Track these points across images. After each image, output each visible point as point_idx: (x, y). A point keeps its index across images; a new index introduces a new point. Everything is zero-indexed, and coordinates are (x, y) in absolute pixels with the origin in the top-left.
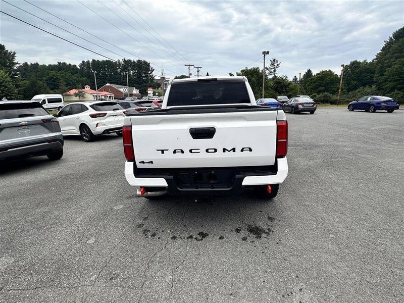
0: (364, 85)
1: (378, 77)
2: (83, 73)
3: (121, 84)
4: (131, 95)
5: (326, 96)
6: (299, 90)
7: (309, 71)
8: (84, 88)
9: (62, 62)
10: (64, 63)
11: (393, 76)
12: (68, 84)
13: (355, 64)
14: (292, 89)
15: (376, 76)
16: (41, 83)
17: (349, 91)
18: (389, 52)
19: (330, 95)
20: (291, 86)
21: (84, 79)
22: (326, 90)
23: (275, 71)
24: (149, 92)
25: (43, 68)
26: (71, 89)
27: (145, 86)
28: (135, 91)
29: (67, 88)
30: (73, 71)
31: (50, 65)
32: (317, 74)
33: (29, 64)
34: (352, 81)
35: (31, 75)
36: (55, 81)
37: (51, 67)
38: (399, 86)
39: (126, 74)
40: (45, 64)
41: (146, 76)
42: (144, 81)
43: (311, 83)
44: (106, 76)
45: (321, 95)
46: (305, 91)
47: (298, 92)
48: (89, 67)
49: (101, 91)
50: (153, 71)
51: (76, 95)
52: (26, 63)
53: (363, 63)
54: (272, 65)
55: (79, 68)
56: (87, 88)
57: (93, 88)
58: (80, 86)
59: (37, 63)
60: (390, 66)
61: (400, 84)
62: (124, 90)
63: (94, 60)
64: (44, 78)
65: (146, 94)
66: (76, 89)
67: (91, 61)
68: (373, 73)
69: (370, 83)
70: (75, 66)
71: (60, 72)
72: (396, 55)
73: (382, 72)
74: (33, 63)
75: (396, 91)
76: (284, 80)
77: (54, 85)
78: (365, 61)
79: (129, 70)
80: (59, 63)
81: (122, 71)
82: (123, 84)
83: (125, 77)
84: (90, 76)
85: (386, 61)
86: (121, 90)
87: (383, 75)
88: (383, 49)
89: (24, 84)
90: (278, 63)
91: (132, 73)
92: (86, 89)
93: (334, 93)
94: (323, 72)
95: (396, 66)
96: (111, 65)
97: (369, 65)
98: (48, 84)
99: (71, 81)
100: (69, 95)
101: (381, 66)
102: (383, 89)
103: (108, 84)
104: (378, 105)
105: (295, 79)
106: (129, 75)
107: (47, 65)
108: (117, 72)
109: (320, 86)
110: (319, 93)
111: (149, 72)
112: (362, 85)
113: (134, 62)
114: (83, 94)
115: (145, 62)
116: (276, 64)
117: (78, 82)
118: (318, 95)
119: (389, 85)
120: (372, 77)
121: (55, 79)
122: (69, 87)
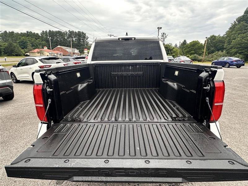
0: (218, 50)
1: (227, 45)
2: (43, 39)
3: (67, 46)
4: (74, 53)
5: (195, 57)
6: (179, 52)
7: (185, 41)
8: (43, 48)
9: (29, 31)
10: (31, 32)
11: (236, 45)
12: (33, 46)
13: (213, 38)
14: (174, 52)
15: (225, 45)
16: (15, 44)
17: (209, 53)
18: (234, 30)
19: (198, 56)
20: (174, 50)
21: (44, 42)
22: (195, 53)
23: (164, 40)
24: (85, 52)
25: (17, 35)
26: (34, 49)
27: (83, 48)
28: (77, 51)
29: (32, 48)
30: (36, 37)
31: (21, 33)
32: (190, 43)
33: (8, 32)
34: (211, 48)
35: (9, 40)
36: (25, 44)
37: (22, 35)
38: (240, 51)
39: (70, 40)
40: (18, 32)
41: (83, 42)
42: (82, 45)
43: (186, 48)
44: (58, 41)
45: (192, 55)
46: (182, 53)
47: (178, 54)
48: (47, 35)
49: (54, 50)
50: (87, 38)
51: (38, 53)
52: (6, 31)
53: (218, 37)
54: (163, 36)
55: (40, 35)
56: (46, 48)
57: (49, 48)
58: (41, 47)
59: (13, 31)
60: (235, 39)
61: (240, 50)
62: (69, 50)
63: (50, 31)
64: (17, 41)
65: (83, 53)
66: (38, 48)
67: (48, 31)
68: (224, 43)
69: (222, 49)
70: (37, 34)
71: (28, 38)
72: (238, 32)
73: (229, 43)
74: (10, 31)
75: (238, 54)
76: (170, 46)
77: (24, 46)
78: (219, 35)
79: (72, 38)
80: (28, 32)
81: (68, 38)
82: (69, 46)
83: (70, 42)
84: (47, 41)
85: (232, 36)
86: (68, 50)
87: (230, 44)
88: (230, 28)
89: (4, 45)
90: (166, 35)
91: (74, 39)
92: (44, 49)
93: (200, 55)
94: (194, 41)
95: (239, 39)
96: (61, 34)
97: (221, 38)
98: (20, 45)
99: (35, 43)
100: (33, 53)
101: (229, 38)
102: (230, 53)
103: (59, 46)
104: (231, 63)
105: (176, 46)
106: (73, 41)
107: (20, 33)
108: (65, 38)
109: (191, 50)
110: (191, 54)
111: (86, 39)
112: (217, 50)
113: (76, 32)
114: (43, 52)
115: (83, 33)
116: (165, 36)
117: (40, 44)
118: (191, 55)
119: (234, 50)
120: (223, 45)
121: (25, 42)
122: (34, 47)
